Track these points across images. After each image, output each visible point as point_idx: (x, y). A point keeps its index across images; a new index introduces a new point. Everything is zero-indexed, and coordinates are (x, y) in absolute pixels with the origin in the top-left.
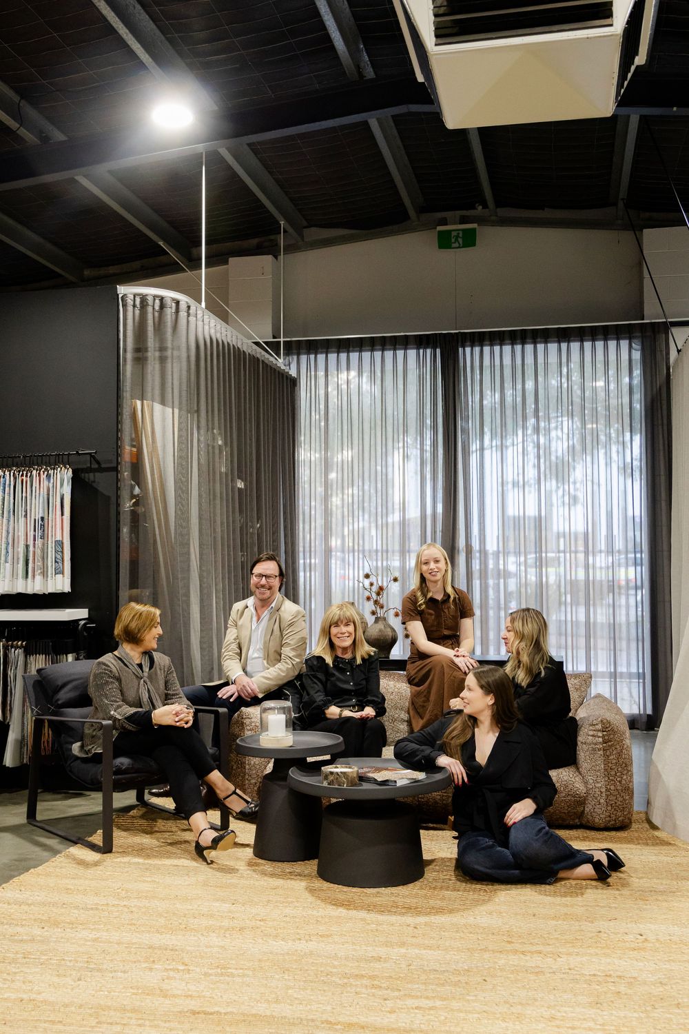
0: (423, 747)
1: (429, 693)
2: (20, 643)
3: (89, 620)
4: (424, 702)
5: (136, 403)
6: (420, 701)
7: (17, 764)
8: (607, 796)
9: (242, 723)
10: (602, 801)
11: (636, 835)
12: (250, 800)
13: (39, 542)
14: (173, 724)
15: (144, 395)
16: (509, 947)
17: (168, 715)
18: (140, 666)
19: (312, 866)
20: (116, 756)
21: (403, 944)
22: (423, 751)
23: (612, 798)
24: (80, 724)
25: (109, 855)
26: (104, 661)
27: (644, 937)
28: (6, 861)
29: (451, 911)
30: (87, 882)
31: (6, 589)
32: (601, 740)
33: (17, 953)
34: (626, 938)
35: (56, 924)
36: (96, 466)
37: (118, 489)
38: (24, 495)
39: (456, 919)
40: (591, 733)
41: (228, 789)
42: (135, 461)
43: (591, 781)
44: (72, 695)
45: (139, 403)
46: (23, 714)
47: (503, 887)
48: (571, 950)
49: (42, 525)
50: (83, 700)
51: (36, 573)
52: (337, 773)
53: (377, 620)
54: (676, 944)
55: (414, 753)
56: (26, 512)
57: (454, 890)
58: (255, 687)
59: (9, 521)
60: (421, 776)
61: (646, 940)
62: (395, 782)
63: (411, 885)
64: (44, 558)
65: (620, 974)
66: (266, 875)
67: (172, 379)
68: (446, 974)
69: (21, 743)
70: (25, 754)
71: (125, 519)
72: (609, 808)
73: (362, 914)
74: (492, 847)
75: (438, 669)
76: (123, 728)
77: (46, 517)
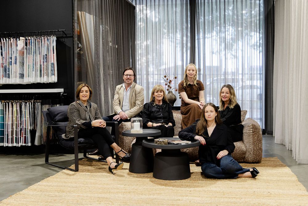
0: (190, 133)
1: (189, 117)
2: (39, 101)
3: (64, 92)
4: (188, 120)
5: (79, 13)
6: (186, 120)
7: (39, 144)
8: (254, 151)
9: (123, 127)
10: (252, 153)
11: (263, 164)
12: (127, 153)
13: (45, 63)
14: (99, 126)
15: (82, 9)
16: (224, 196)
17: (97, 123)
18: (86, 107)
19: (151, 174)
20: (79, 138)
21: (187, 196)
22: (189, 134)
23: (255, 152)
24: (64, 127)
25: (77, 172)
26: (74, 104)
27: (270, 193)
28: (41, 174)
29: (202, 187)
30: (71, 180)
31: (33, 81)
32: (252, 131)
33: (51, 200)
34: (264, 193)
35: (63, 192)
36: (65, 36)
37: (73, 44)
38: (39, 46)
39: (204, 188)
40: (248, 129)
41: (119, 149)
42: (79, 34)
43: (248, 146)
44: (61, 117)
45: (80, 12)
46: (41, 126)
47: (219, 180)
48: (246, 197)
49: (46, 57)
50: (66, 119)
51: (45, 75)
52: (160, 141)
53: (169, 92)
54: (281, 195)
55: (186, 136)
56: (40, 52)
57: (202, 180)
58: (127, 116)
59: (33, 56)
60: (190, 142)
61: (271, 194)
62: (181, 144)
63: (187, 180)
64: (47, 69)
65: (263, 203)
66: (135, 177)
67: (93, 3)
68: (204, 204)
69: (41, 137)
70: (42, 141)
71: (76, 56)
72: (254, 155)
73: (171, 188)
74: (215, 167)
75: (193, 108)
76: (81, 127)
77: (47, 54)
